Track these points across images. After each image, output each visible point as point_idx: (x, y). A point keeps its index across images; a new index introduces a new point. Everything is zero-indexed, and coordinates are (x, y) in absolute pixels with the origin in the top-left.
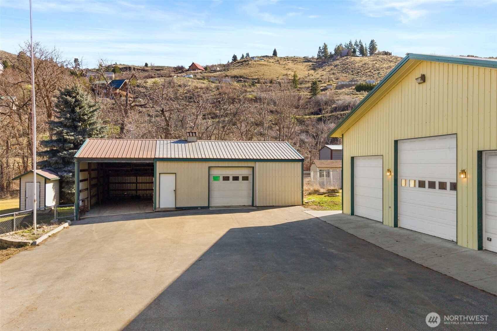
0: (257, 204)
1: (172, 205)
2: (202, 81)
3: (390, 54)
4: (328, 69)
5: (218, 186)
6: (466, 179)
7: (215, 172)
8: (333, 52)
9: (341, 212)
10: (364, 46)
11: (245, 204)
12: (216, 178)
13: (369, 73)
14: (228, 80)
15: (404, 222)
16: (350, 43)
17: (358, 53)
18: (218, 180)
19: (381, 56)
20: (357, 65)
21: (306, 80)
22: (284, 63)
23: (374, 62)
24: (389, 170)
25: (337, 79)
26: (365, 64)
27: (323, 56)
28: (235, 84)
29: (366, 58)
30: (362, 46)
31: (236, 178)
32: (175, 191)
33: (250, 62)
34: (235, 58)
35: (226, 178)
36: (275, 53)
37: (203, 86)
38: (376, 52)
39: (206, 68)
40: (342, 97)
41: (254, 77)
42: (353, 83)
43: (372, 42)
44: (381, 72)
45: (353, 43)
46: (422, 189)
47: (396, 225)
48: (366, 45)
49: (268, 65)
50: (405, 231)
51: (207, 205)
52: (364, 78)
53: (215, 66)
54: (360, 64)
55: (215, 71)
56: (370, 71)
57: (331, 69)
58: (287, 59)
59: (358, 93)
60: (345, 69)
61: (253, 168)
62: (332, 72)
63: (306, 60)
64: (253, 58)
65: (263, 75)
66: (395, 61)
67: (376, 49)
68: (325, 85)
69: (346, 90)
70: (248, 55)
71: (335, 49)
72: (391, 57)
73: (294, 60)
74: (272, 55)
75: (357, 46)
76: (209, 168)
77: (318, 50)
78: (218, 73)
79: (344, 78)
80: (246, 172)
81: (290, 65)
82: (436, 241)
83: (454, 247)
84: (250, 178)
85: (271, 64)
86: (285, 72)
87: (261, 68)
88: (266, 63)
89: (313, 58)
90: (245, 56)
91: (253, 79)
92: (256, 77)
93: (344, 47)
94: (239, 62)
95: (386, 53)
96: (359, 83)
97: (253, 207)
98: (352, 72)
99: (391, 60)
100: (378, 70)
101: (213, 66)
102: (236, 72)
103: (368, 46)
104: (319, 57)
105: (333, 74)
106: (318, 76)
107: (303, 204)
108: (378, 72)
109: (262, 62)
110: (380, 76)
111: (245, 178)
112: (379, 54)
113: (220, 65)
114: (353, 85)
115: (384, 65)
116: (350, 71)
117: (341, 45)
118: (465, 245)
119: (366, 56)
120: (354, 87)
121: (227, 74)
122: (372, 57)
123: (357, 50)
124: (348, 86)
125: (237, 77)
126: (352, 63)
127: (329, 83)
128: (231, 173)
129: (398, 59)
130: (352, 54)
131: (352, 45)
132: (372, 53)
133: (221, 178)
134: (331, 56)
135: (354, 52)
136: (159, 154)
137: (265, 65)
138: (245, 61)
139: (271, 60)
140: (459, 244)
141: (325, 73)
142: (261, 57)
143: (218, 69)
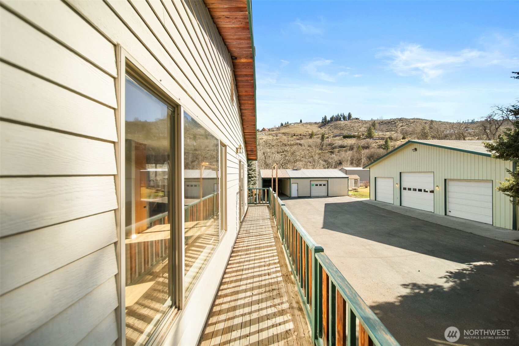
0: (330, 195)
1: (296, 196)
2: (268, 136)
3: (359, 119)
4: (327, 127)
5: (314, 188)
6: (439, 189)
7: (312, 183)
8: (329, 120)
9: (369, 199)
10: (345, 116)
11: (325, 195)
12: (313, 185)
13: (348, 129)
14: (281, 135)
15: (404, 204)
16: (338, 115)
17: (342, 119)
18: (314, 186)
19: (355, 120)
20: (342, 125)
21: (317, 133)
22: (306, 125)
23: (351, 123)
24: (397, 184)
25: (333, 133)
26: (346, 125)
27: (325, 121)
28: (284, 136)
29: (346, 122)
30: (344, 116)
31: (321, 185)
32: (298, 190)
33: (290, 126)
34: (282, 125)
35: (317, 185)
36: (301, 121)
37: (270, 138)
38: (352, 118)
39: (269, 130)
40: (337, 142)
41: (292, 133)
42: (341, 134)
43: (349, 113)
44: (355, 128)
45: (340, 115)
46: (420, 192)
47: (401, 205)
48: (346, 115)
49: (298, 127)
50: (406, 208)
51: (310, 196)
52: (346, 132)
53: (273, 128)
54: (344, 125)
55: (273, 131)
56: (349, 128)
57: (329, 128)
58: (307, 123)
59: (345, 139)
60: (336, 127)
61: (328, 181)
62: (330, 129)
63: (316, 123)
64: (291, 124)
65: (296, 132)
66: (361, 122)
67: (351, 117)
68: (327, 136)
69: (337, 138)
70: (288, 122)
71: (331, 118)
72: (359, 121)
73: (310, 124)
74: (299, 122)
75: (342, 116)
76: (310, 181)
77: (322, 119)
78: (275, 132)
79: (337, 132)
80: (325, 183)
81: (309, 126)
82: (424, 212)
83: (433, 214)
84: (326, 185)
85: (300, 126)
86: (307, 130)
87: (295, 128)
88: (297, 126)
89: (319, 122)
90: (286, 123)
91: (291, 134)
92: (293, 133)
93: (335, 117)
94: (284, 126)
95: (357, 119)
96: (344, 134)
97: (328, 196)
98: (340, 128)
99: (359, 122)
100: (353, 127)
101: (272, 129)
102: (283, 130)
103: (347, 116)
104: (323, 122)
105: (330, 130)
106: (323, 131)
107: (348, 196)
108: (353, 128)
109: (295, 126)
110: (354, 130)
111: (324, 185)
112: (353, 119)
113: (276, 128)
114: (342, 135)
115: (356, 125)
116: (339, 129)
117: (333, 116)
118: (438, 213)
119: (346, 120)
120: (342, 137)
121: (280, 132)
122: (349, 121)
123: (342, 118)
124: (339, 136)
125: (284, 133)
126: (340, 124)
127: (329, 135)
128: (318, 183)
129: (363, 121)
130: (339, 120)
131: (339, 116)
132: (349, 119)
133: (315, 185)
134: (329, 121)
135: (340, 119)
136: (291, 176)
137: (297, 127)
138: (287, 125)
139: (300, 125)
140: (435, 213)
141: (326, 130)
142: (294, 123)
143: (275, 130)
